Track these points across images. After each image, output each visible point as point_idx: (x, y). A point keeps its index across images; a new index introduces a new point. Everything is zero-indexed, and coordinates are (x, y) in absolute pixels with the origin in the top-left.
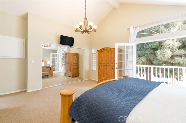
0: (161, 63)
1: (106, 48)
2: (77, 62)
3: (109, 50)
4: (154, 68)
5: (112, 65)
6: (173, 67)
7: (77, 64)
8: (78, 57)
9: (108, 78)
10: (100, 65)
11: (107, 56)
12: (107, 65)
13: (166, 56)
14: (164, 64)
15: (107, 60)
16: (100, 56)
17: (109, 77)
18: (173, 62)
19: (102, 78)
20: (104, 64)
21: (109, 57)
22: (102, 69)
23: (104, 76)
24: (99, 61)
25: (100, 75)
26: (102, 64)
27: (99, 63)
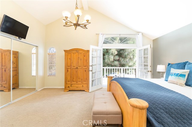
0: (106, 65)
1: (77, 49)
2: (17, 65)
3: (81, 52)
4: (106, 69)
5: (84, 67)
6: (112, 68)
7: (16, 67)
8: (18, 57)
9: (79, 81)
10: (68, 68)
11: (79, 58)
12: (78, 68)
13: (111, 60)
14: (107, 66)
15: (78, 62)
16: (69, 57)
17: (81, 80)
18: (113, 64)
19: (72, 83)
20: (74, 66)
21: (81, 59)
22: (71, 72)
23: (74, 80)
24: (68, 63)
25: (68, 80)
26: (72, 67)
27: (67, 66)
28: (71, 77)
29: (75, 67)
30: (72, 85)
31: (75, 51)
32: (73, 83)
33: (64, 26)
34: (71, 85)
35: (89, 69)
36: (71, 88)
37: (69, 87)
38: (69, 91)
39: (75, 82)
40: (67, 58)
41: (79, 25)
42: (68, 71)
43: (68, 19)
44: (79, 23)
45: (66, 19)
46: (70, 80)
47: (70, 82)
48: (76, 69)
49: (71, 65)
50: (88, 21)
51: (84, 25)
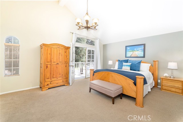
3: (62, 47)
5: (65, 63)
9: (60, 77)
10: (47, 64)
11: (59, 53)
16: (49, 52)
19: (51, 80)
20: (54, 62)
21: (62, 55)
22: (51, 68)
23: (54, 76)
24: (47, 59)
25: (48, 78)
26: (52, 62)
27: (46, 62)
28: (51, 74)
29: (56, 63)
30: (52, 82)
31: (56, 46)
32: (53, 79)
33: (78, 29)
34: (50, 82)
35: (69, 64)
36: (51, 86)
37: (48, 85)
38: (49, 89)
39: (55, 79)
40: (47, 53)
41: (89, 28)
42: (47, 67)
43: (80, 24)
44: (89, 26)
45: (79, 24)
46: (49, 78)
47: (49, 79)
48: (57, 65)
49: (51, 61)
50: (96, 23)
51: (94, 27)
